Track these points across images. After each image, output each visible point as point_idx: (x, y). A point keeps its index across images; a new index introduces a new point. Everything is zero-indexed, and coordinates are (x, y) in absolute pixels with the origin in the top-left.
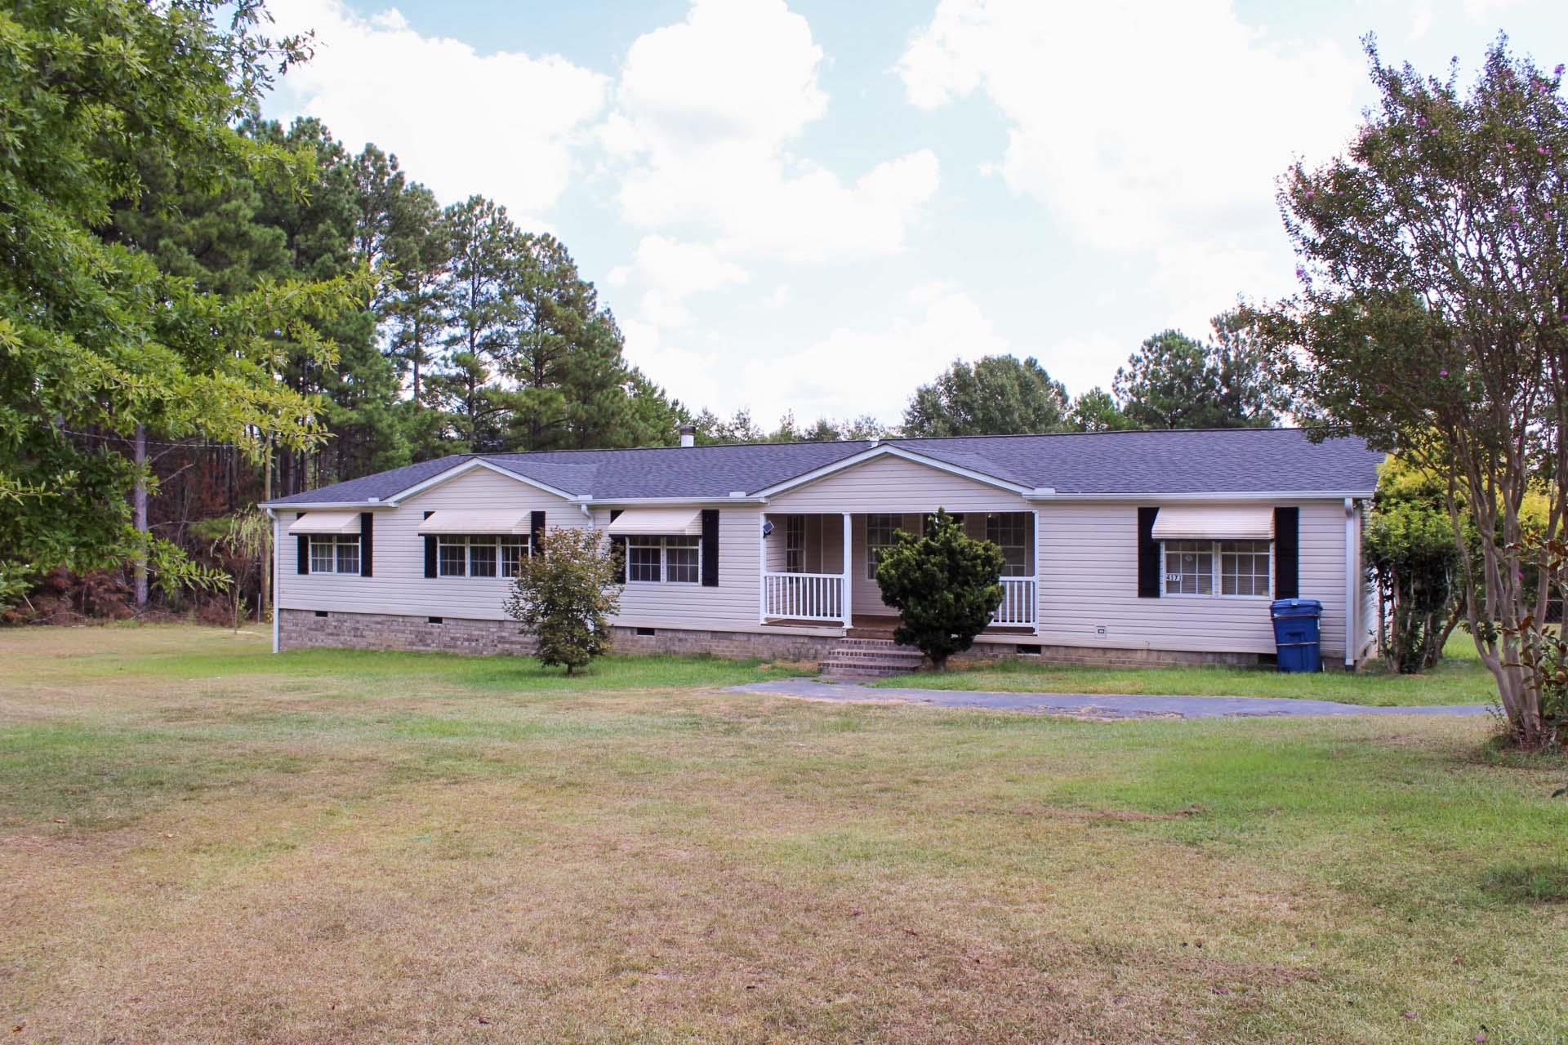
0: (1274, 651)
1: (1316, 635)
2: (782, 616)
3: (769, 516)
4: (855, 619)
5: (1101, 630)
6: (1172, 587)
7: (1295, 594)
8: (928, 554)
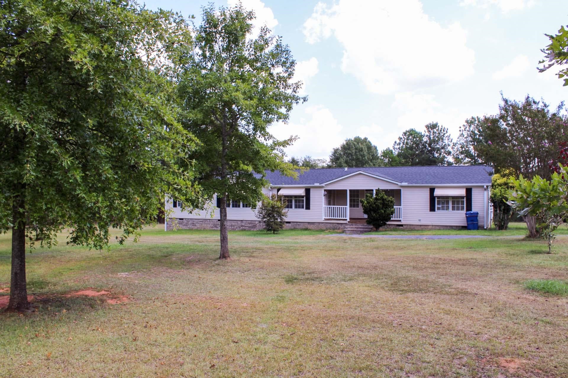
0: (466, 225)
1: (477, 220)
2: (329, 218)
3: (325, 190)
4: (350, 219)
5: (420, 220)
6: (439, 209)
7: (471, 210)
8: (377, 200)
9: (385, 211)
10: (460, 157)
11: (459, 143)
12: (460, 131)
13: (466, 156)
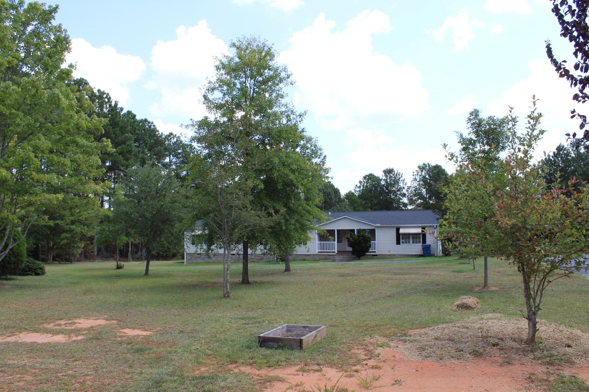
0: (423, 254)
1: (430, 250)
2: (321, 251)
3: (318, 230)
4: (337, 251)
5: (389, 251)
6: (403, 242)
7: (426, 243)
8: (358, 237)
9: (365, 245)
10: (414, 199)
11: (412, 186)
12: (413, 175)
13: (419, 199)
